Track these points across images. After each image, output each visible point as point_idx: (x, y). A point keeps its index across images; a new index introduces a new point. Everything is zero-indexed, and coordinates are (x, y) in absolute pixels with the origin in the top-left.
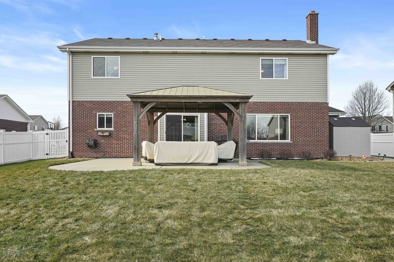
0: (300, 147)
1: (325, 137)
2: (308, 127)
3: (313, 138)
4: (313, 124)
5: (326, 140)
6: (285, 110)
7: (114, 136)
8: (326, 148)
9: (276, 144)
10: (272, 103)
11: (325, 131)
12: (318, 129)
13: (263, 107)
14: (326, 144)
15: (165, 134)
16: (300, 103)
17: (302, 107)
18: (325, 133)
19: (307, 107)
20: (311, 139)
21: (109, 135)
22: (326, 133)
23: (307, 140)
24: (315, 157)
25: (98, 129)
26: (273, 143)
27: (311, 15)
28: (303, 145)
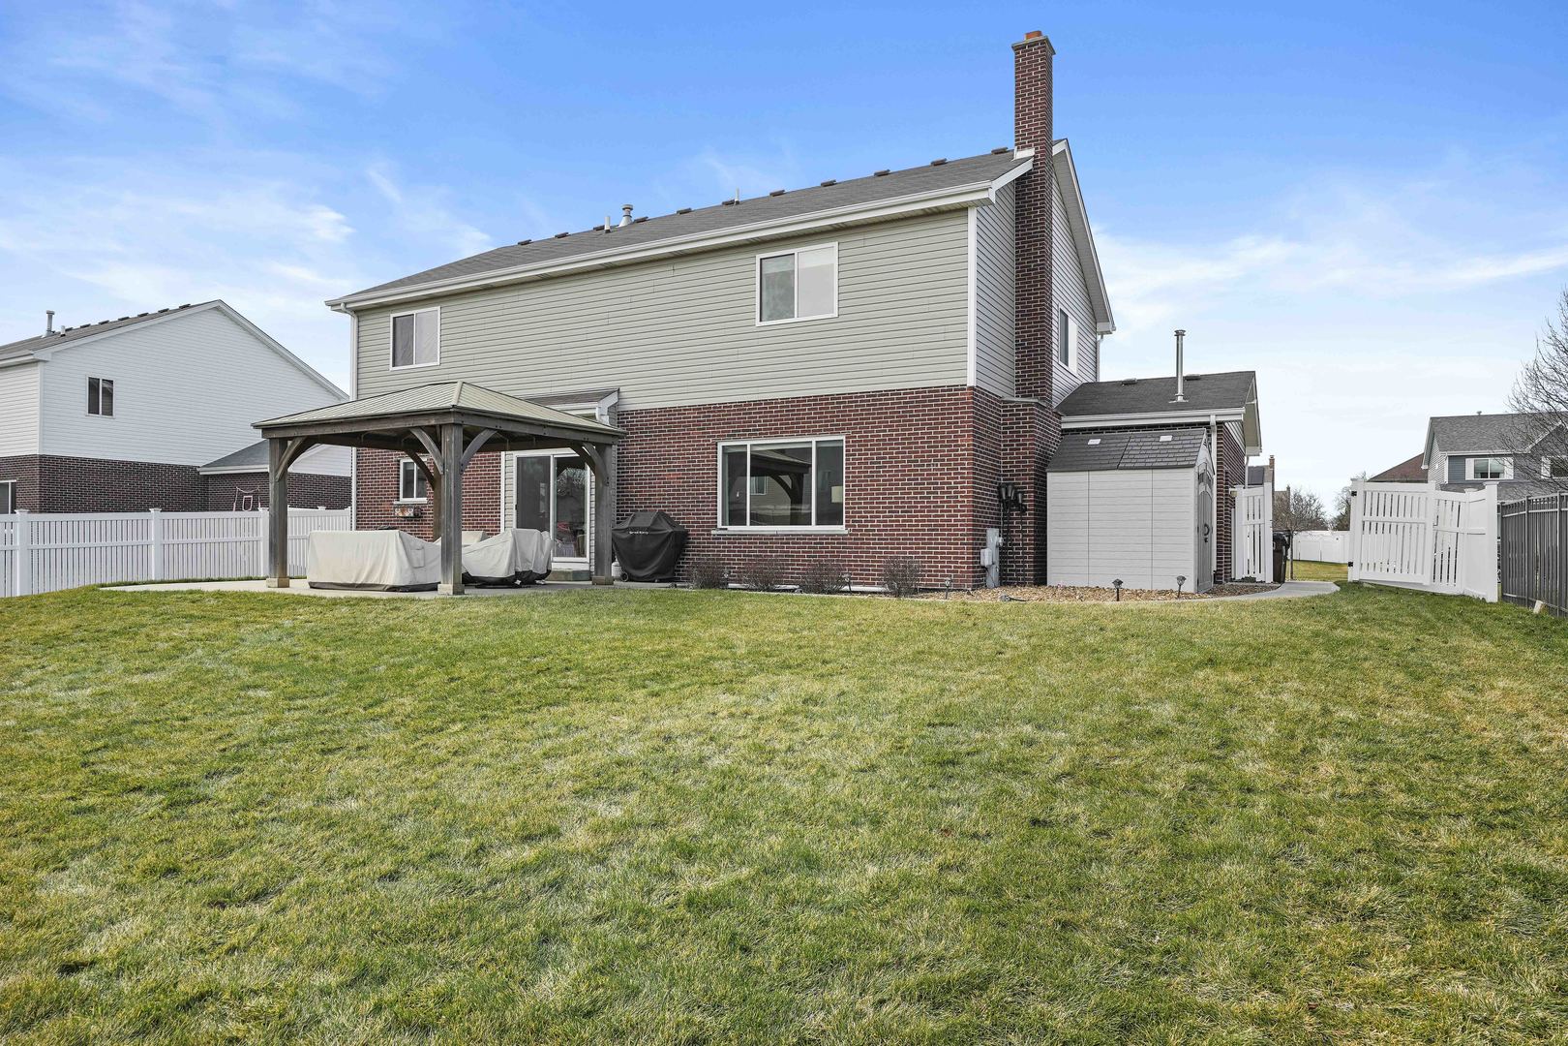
0: (875, 548)
1: (959, 511)
2: (900, 480)
3: (917, 516)
4: (919, 466)
5: (961, 525)
6: (828, 421)
7: (429, 516)
8: (962, 553)
9: (801, 539)
10: (790, 402)
11: (959, 489)
12: (933, 483)
13: (763, 417)
14: (961, 539)
15: (514, 511)
16: (875, 396)
17: (882, 409)
18: (959, 499)
19: (898, 408)
20: (912, 521)
21: (416, 516)
22: (961, 497)
23: (896, 526)
24: (923, 584)
25: (403, 500)
26: (792, 535)
27: (1020, 49)
28: (885, 544)
